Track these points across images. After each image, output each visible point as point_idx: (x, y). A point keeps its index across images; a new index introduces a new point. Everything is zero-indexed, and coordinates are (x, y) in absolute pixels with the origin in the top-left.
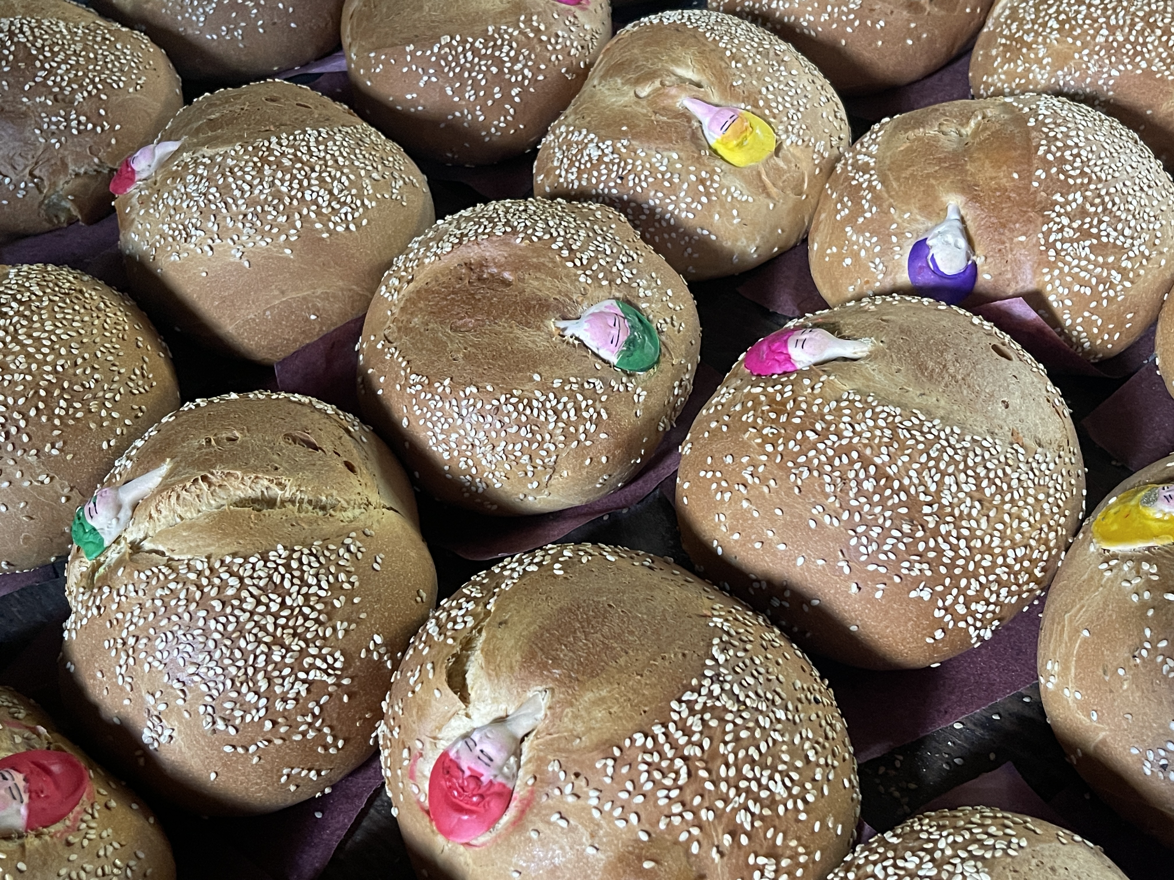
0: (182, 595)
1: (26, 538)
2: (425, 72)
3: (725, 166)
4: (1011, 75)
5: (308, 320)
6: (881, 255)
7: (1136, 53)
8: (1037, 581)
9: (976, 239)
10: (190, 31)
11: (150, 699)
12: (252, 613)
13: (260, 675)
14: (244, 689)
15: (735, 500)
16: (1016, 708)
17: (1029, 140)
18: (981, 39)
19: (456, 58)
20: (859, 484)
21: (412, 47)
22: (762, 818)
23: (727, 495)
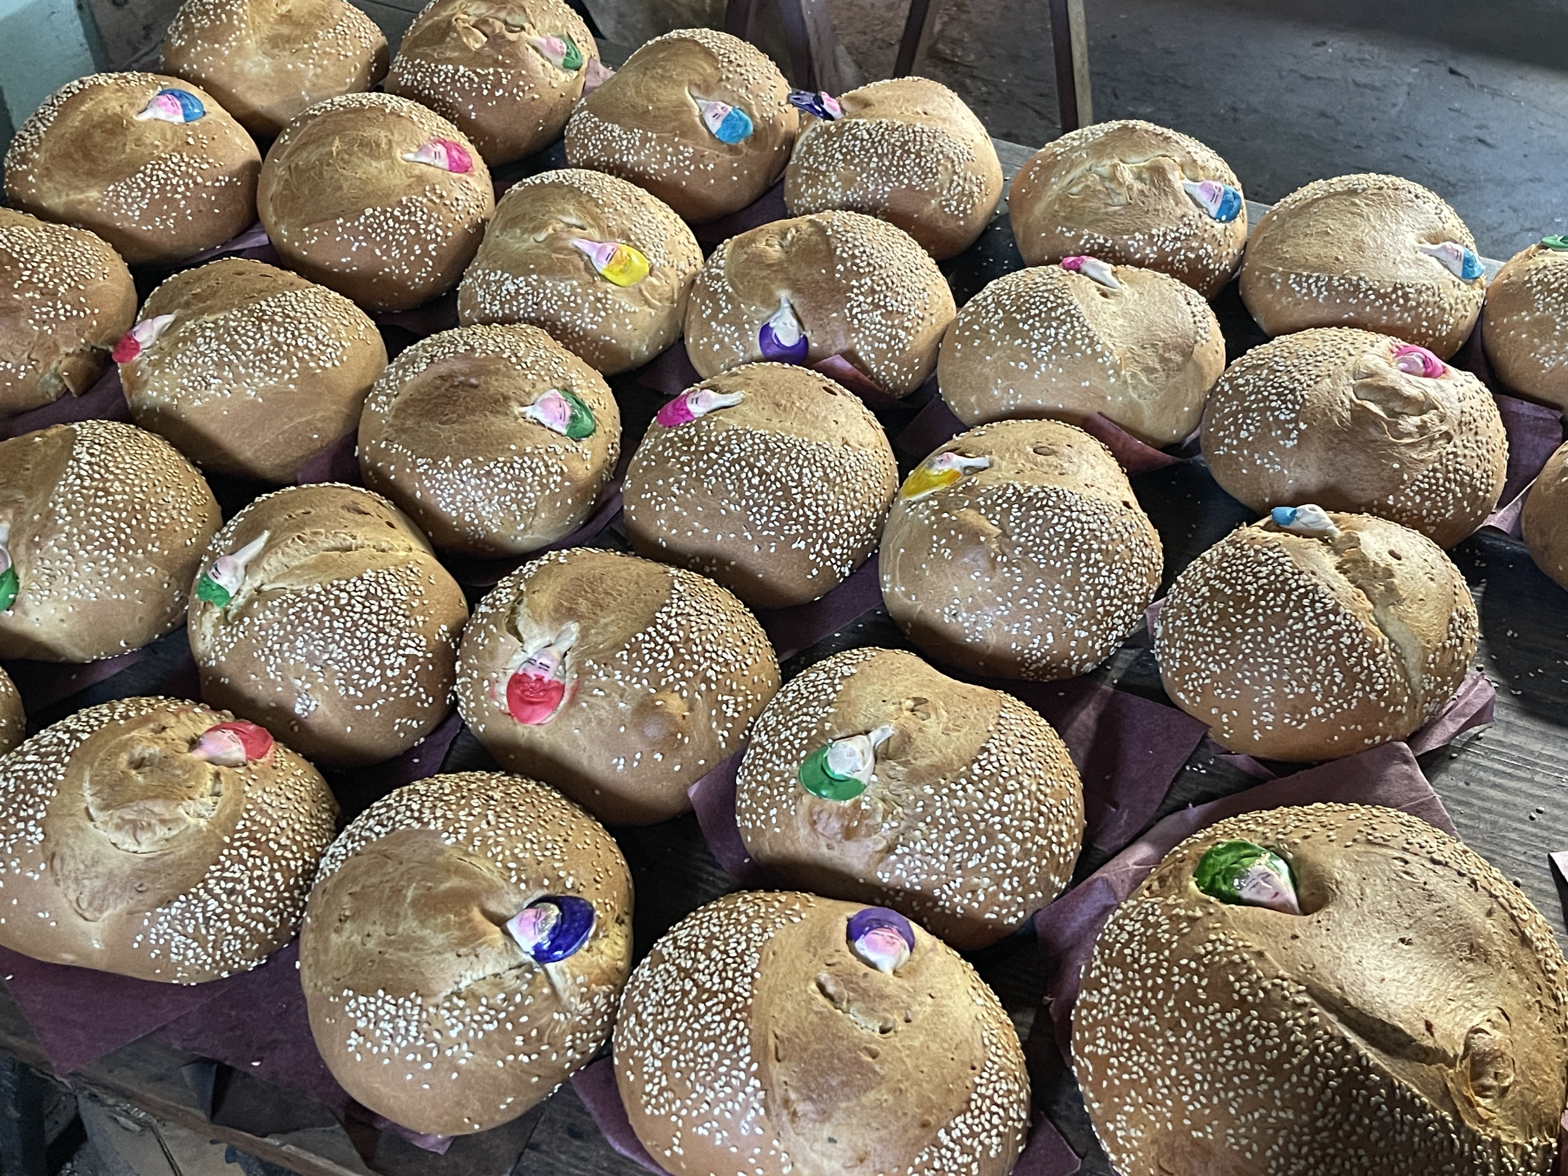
0: (310, 609)
1: (141, 619)
2: (356, 240)
3: (614, 287)
4: (815, 197)
5: (311, 439)
6: (739, 339)
7: (900, 173)
8: (872, 532)
9: (803, 319)
10: (126, 225)
11: (299, 683)
12: (362, 613)
13: (374, 654)
14: (364, 665)
15: (670, 507)
16: (872, 618)
17: (828, 244)
18: (789, 170)
19: (380, 225)
20: (749, 481)
21: (341, 220)
22: (722, 673)
23: (663, 506)
